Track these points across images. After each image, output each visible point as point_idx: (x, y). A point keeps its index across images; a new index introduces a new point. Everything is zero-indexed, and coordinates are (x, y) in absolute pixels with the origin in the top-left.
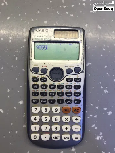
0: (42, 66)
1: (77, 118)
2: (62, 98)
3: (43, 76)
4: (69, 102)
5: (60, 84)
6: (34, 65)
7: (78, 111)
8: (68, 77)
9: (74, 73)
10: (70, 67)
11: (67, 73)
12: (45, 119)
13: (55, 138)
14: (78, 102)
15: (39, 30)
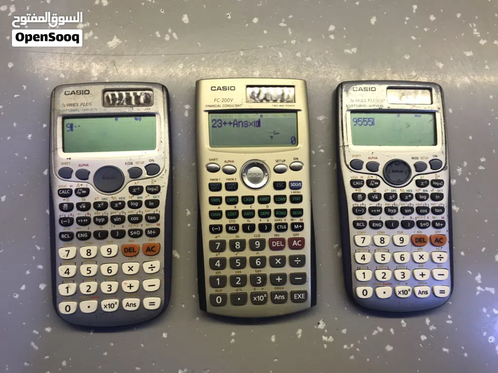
0: (369, 158)
1: (440, 255)
2: (411, 218)
3: (372, 177)
4: (424, 224)
5: (406, 192)
6: (353, 156)
7: (441, 241)
8: (418, 178)
9: (429, 170)
10: (422, 158)
11: (417, 171)
12: (382, 257)
13: (402, 293)
14: (442, 225)
15: (358, 89)
